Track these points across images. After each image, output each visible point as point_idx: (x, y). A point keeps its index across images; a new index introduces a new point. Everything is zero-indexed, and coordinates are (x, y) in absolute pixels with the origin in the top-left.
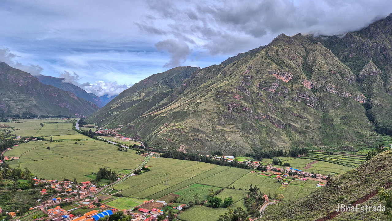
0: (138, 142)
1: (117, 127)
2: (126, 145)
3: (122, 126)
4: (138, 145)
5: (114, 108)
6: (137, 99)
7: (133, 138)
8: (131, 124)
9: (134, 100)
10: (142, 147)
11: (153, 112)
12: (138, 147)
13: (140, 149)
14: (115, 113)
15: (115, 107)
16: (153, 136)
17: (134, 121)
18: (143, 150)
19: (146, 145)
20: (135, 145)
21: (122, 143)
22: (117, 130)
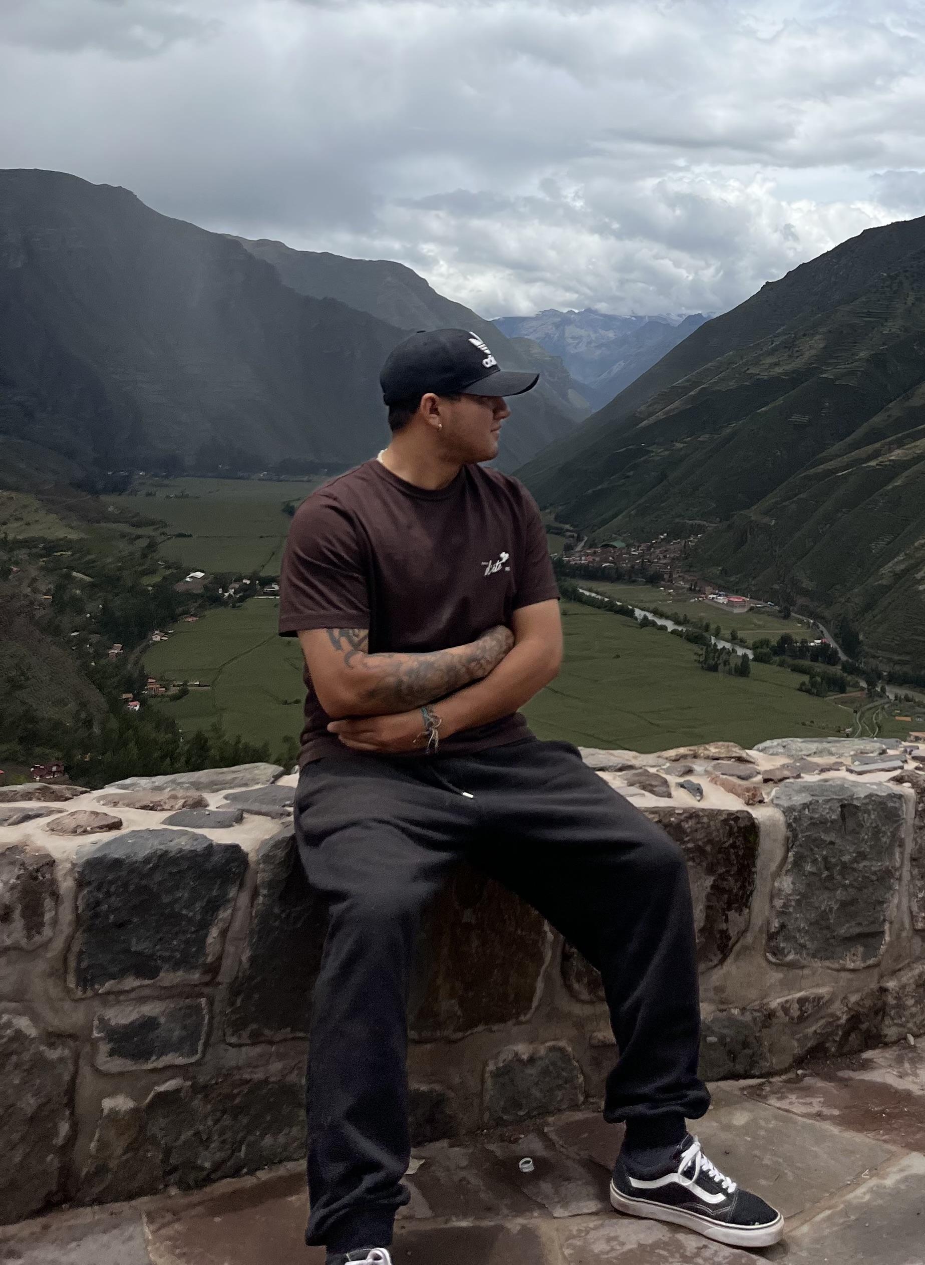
0: (800, 621)
1: (676, 533)
2: (734, 639)
3: (700, 529)
4: (804, 642)
5: (652, 419)
6: (778, 370)
7: (772, 596)
8: (753, 514)
9: (765, 375)
10: (824, 654)
11: (877, 445)
12: (803, 651)
13: (819, 667)
14: (659, 453)
15: (660, 415)
16: (889, 588)
17: (771, 500)
18: (837, 670)
19: (850, 643)
20: (786, 640)
21: (713, 627)
22: (676, 546)
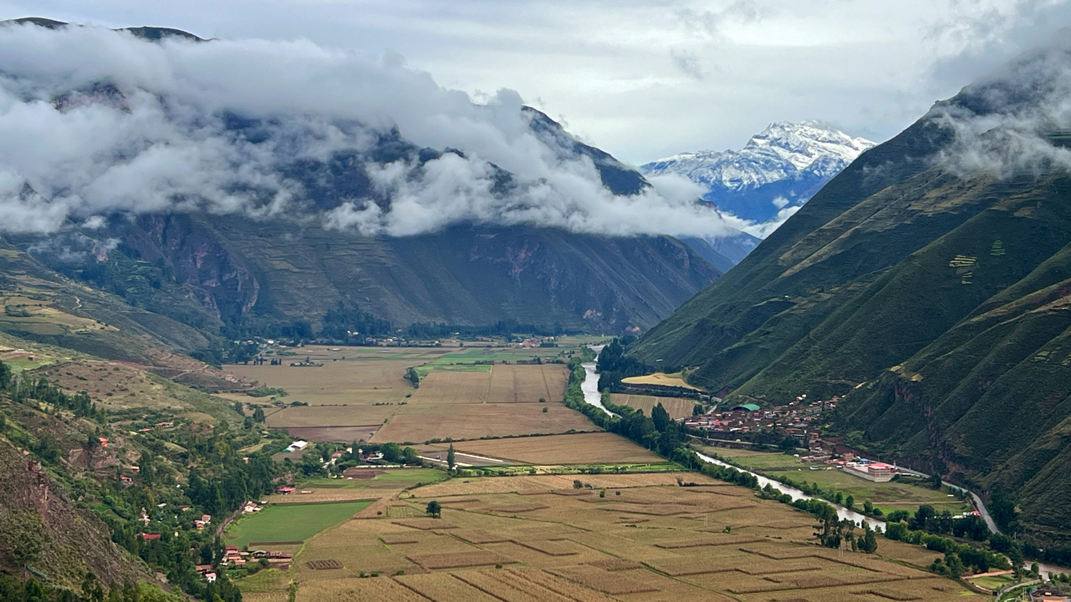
0: (951, 491)
1: (818, 394)
2: (869, 512)
3: (845, 389)
4: (947, 514)
5: (798, 267)
6: (946, 205)
7: (921, 464)
8: (902, 372)
9: (930, 212)
10: (972, 528)
11: (1055, 287)
12: (945, 524)
13: (961, 544)
14: (803, 305)
15: (807, 263)
16: (1054, 453)
17: (921, 357)
18: (981, 548)
19: (1002, 515)
20: (924, 512)
21: (845, 497)
22: (815, 408)
